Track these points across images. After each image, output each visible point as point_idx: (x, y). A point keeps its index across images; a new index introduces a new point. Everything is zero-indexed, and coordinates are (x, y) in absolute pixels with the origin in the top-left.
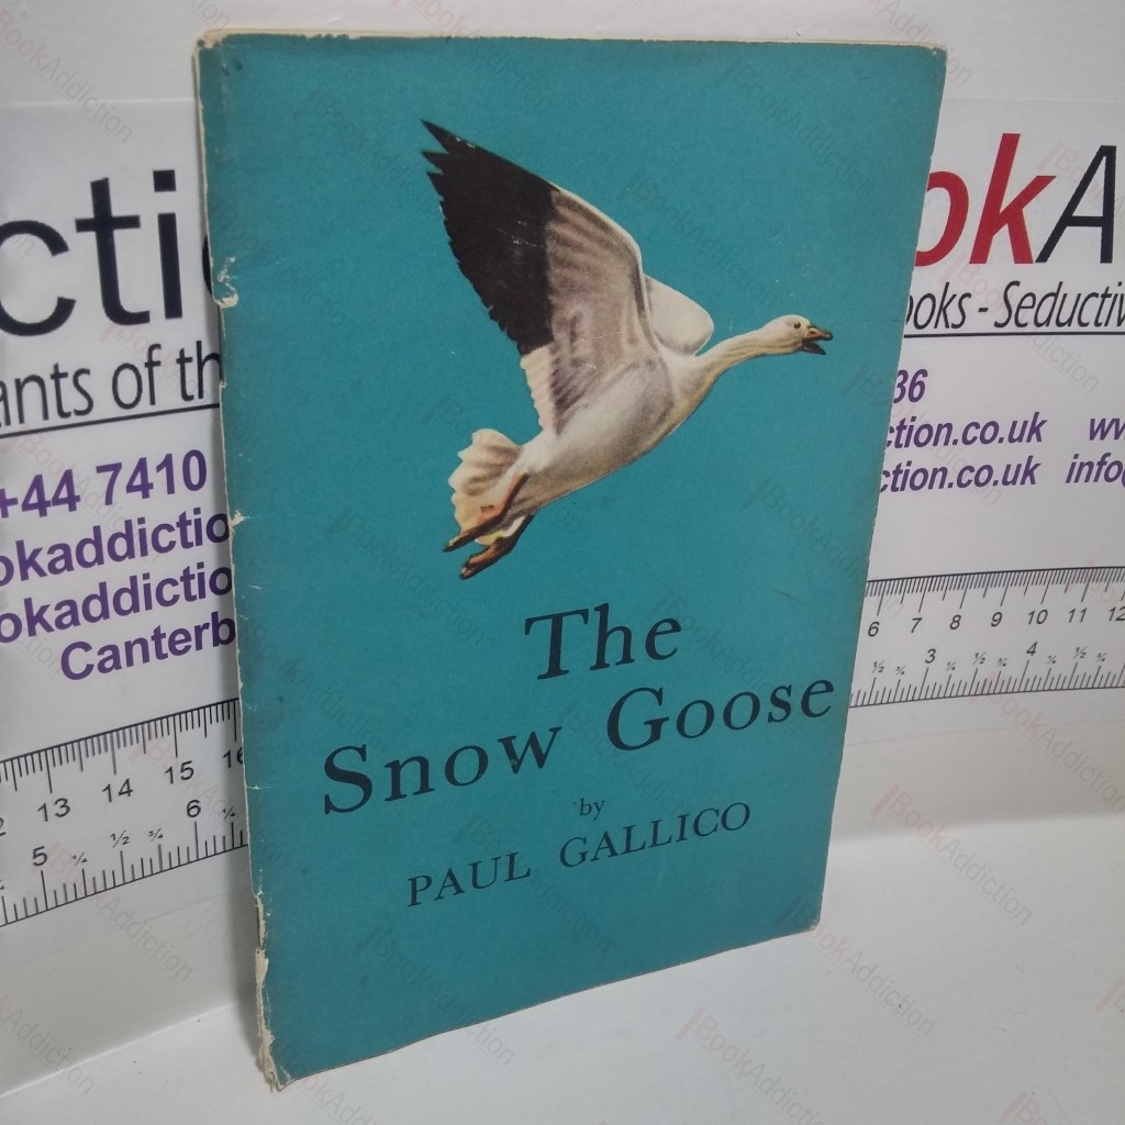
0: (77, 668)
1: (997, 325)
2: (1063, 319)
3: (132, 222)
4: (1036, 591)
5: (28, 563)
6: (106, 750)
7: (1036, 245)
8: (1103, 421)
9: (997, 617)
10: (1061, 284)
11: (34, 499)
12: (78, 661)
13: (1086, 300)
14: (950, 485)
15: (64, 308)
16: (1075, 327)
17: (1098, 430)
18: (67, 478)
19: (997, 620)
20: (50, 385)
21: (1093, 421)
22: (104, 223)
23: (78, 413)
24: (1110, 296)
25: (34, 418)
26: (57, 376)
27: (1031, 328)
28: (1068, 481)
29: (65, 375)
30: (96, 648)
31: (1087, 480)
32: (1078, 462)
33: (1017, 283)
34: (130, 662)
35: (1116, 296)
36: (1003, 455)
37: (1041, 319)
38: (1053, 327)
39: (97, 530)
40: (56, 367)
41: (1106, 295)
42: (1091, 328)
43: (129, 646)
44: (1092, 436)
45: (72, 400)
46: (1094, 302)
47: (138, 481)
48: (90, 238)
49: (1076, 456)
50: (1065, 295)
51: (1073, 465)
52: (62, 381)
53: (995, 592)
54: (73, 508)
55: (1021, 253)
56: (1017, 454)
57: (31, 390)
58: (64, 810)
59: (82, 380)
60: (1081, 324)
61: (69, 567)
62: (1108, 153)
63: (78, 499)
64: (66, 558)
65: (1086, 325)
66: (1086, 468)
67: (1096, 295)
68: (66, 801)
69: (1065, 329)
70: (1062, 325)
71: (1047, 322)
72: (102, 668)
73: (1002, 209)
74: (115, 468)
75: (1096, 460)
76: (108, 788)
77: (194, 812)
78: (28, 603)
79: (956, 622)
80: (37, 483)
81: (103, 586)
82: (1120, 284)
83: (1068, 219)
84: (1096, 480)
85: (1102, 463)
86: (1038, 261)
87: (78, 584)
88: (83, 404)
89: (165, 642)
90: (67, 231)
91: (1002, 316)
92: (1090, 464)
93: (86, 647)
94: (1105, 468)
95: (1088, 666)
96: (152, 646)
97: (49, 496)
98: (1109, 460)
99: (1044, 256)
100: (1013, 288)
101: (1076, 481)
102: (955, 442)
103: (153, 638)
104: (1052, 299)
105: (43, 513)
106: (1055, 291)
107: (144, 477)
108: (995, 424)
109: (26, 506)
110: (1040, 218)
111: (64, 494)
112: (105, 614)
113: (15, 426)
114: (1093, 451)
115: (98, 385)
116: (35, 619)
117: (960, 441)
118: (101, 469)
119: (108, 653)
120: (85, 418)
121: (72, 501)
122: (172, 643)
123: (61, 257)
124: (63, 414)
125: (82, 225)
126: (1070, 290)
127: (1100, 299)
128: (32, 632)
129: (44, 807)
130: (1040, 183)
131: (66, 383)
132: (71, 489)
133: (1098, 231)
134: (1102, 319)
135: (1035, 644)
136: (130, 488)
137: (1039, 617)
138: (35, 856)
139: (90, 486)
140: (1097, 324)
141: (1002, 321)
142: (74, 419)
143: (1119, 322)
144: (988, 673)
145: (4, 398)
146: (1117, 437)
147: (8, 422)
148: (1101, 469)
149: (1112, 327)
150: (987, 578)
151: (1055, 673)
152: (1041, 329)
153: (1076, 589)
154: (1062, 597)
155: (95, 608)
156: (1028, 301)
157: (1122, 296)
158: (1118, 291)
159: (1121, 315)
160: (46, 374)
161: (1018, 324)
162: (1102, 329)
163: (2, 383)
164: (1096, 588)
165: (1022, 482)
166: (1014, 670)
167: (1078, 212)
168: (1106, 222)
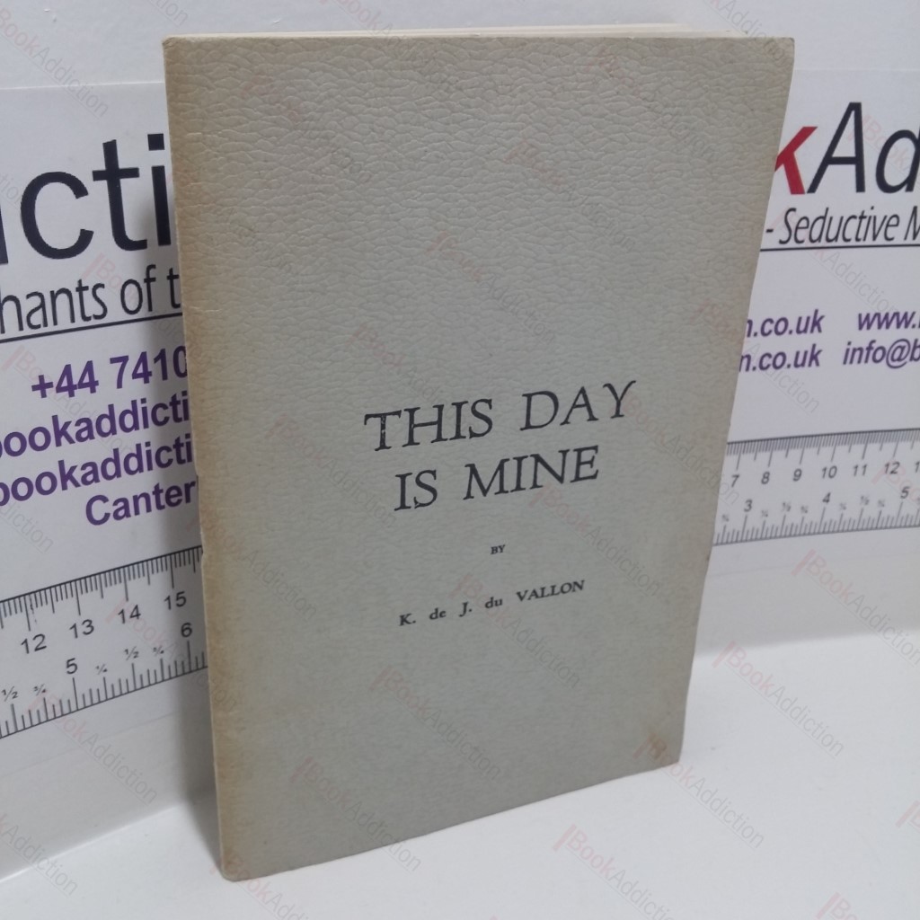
0: (98, 516)
1: (781, 242)
2: (832, 236)
3: (133, 173)
4: (826, 451)
5: (61, 433)
6: (120, 582)
7: (807, 181)
8: (868, 316)
9: (798, 473)
10: (827, 209)
11: (65, 384)
12: (99, 510)
13: (847, 221)
14: (754, 369)
15: (85, 238)
16: (840, 242)
17: (865, 322)
18: (89, 367)
19: (798, 475)
20: (76, 296)
21: (860, 316)
22: (113, 174)
23: (97, 317)
24: (865, 217)
25: (64, 321)
26: (81, 289)
27: (807, 244)
28: (845, 363)
29: (86, 288)
30: (112, 500)
31: (859, 362)
32: (851, 347)
33: (794, 210)
34: (137, 512)
35: (870, 217)
36: (793, 344)
37: (815, 236)
38: (823, 243)
39: (111, 407)
40: (80, 282)
41: (862, 217)
42: (853, 243)
43: (136, 499)
44: (861, 327)
45: (92, 308)
46: (854, 223)
47: (140, 370)
48: (104, 184)
49: (849, 343)
50: (831, 218)
51: (848, 350)
52: (85, 293)
53: (795, 453)
54: (93, 391)
55: (796, 187)
56: (803, 343)
57: (62, 299)
58: (89, 630)
59: (99, 292)
60: (845, 240)
61: (91, 436)
62: (855, 108)
63: (97, 383)
64: (89, 429)
65: (849, 240)
66: (858, 353)
67: (854, 217)
68: (90, 621)
69: (833, 244)
70: (831, 241)
71: (819, 239)
72: (117, 517)
73: (779, 153)
74: (124, 360)
75: (865, 345)
76: (122, 612)
77: (187, 632)
78: (61, 463)
79: (766, 478)
80: (67, 371)
81: (116, 451)
82: (872, 208)
83: (829, 160)
85: (869, 348)
86: (809, 191)
87: (97, 450)
88: (99, 311)
89: (162, 496)
90: (87, 180)
91: (785, 235)
92: (861, 349)
93: (104, 499)
94: (872, 352)
95: (871, 511)
96: (153, 499)
97: (76, 381)
98: (875, 346)
99: (813, 188)
100: (791, 213)
101: (851, 362)
102: (755, 334)
103: (154, 493)
104: (821, 221)
105: (72, 395)
106: (823, 214)
107: (145, 367)
108: (785, 320)
109: (59, 389)
110: (808, 159)
111: (86, 380)
112: (118, 474)
113: (51, 328)
114: (862, 339)
115: (110, 296)
116: (67, 477)
117: (759, 334)
118: (113, 361)
119: (121, 504)
120: (100, 321)
121: (93, 385)
122: (168, 497)
123: (82, 199)
124: (86, 318)
125: (97, 176)
126: (835, 214)
127: (857, 221)
128: (64, 487)
129: (74, 626)
130: (805, 133)
131: (87, 295)
132: (91, 376)
133: (852, 168)
134: (861, 235)
135: (829, 495)
136: (135, 376)
137: (830, 472)
138: (68, 666)
139: (106, 373)
140: (857, 240)
141: (785, 239)
142: (93, 322)
143: (875, 237)
144: (794, 517)
145: (42, 306)
146: (880, 326)
147: (46, 324)
148: (869, 353)
149: (869, 241)
150: (788, 442)
151: (846, 517)
152: (814, 244)
153: (858, 449)
154: (846, 457)
155: (111, 469)
156: (803, 223)
157: (875, 218)
158: (872, 213)
159: (875, 231)
160: (72, 287)
161: (797, 241)
162: (861, 243)
163: (41, 295)
164: (873, 447)
165: (810, 365)
166: (813, 516)
167: (836, 154)
168: (858, 160)
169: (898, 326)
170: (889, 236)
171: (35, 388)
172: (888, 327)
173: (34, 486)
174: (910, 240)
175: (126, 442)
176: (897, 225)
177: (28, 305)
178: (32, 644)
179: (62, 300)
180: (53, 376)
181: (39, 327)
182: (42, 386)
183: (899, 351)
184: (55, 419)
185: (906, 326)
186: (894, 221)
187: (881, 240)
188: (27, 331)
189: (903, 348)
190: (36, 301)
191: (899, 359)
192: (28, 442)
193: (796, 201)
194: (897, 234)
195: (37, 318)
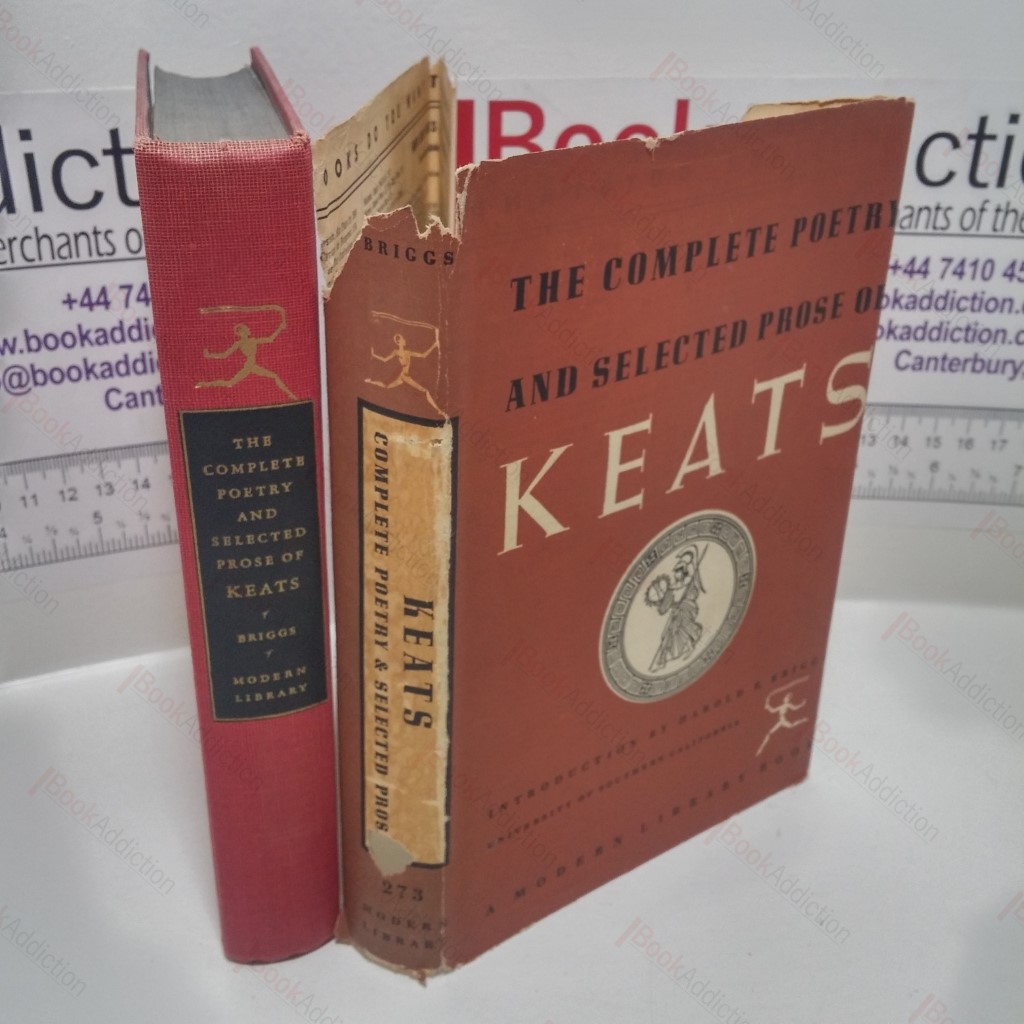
0: (114, 403)
3: (129, 151)
5: (84, 337)
6: (134, 458)
11: (86, 301)
12: (114, 399)
15: (98, 197)
18: (103, 291)
20: (92, 237)
22: (117, 151)
23: (109, 254)
25: (85, 256)
26: (96, 233)
29: (100, 233)
30: (124, 392)
34: (144, 405)
39: (121, 323)
40: (94, 228)
43: (143, 394)
45: (105, 247)
47: (142, 297)
48: (110, 159)
52: (99, 236)
54: (107, 308)
59: (110, 236)
61: (106, 342)
63: (110, 303)
64: (105, 337)
72: (128, 406)
74: (129, 287)
78: (85, 360)
80: (87, 292)
81: (126, 356)
87: (112, 353)
88: (110, 250)
90: (98, 155)
93: (118, 391)
96: (156, 396)
97: (94, 299)
103: (156, 391)
105: (91, 309)
107: (146, 294)
109: (82, 305)
111: (102, 299)
112: (128, 373)
113: (75, 259)
115: (118, 239)
116: (90, 371)
118: (122, 287)
119: (131, 397)
120: (110, 257)
121: (107, 304)
123: (96, 169)
124: (100, 254)
125: (106, 152)
128: (88, 378)
131: (101, 238)
132: (105, 297)
136: (139, 299)
138: (96, 518)
139: (116, 297)
142: (105, 258)
145: (68, 243)
147: (71, 256)
155: (122, 368)
160: (90, 231)
163: (67, 235)
171: (65, 302)
173: (66, 375)
175: (134, 350)
177: (59, 242)
178: (68, 495)
179: (82, 240)
180: (78, 295)
181: (65, 258)
182: (69, 302)
184: (80, 327)
188: (58, 260)
190: (63, 240)
192: (60, 341)
195: (65, 252)
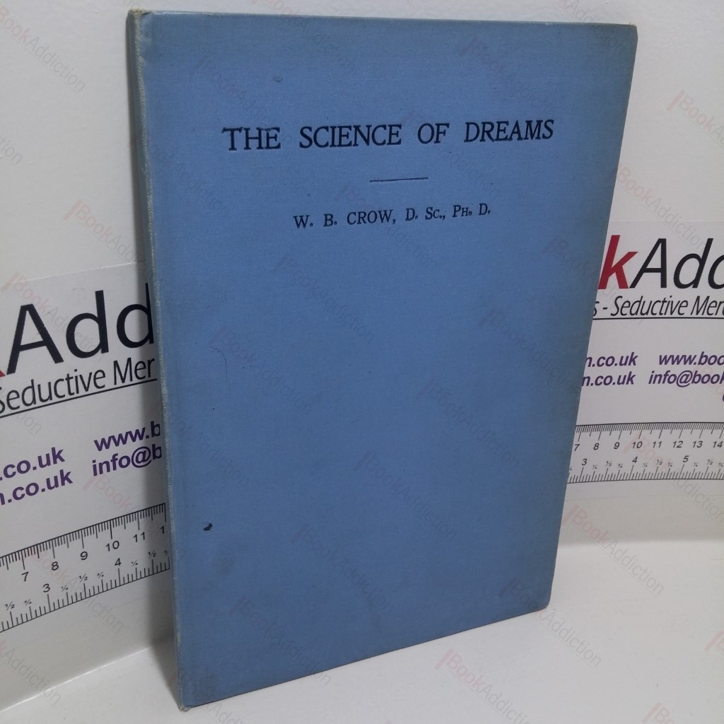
1: (612, 315)
2: (644, 312)
4: (636, 432)
7: (630, 281)
8: (666, 356)
9: (617, 444)
10: (642, 297)
13: (655, 303)
14: (592, 384)
16: (650, 315)
17: (663, 360)
19: (617, 446)
21: (661, 356)
24: (666, 302)
27: (629, 316)
28: (650, 383)
31: (659, 382)
32: (654, 375)
33: (621, 297)
35: (669, 302)
36: (617, 371)
37: (633, 312)
38: (639, 315)
41: (664, 301)
42: (658, 315)
44: (661, 363)
46: (659, 305)
49: (653, 372)
50: (644, 302)
51: (652, 376)
53: (616, 433)
55: (622, 284)
56: (625, 371)
60: (653, 314)
62: (662, 242)
65: (655, 314)
66: (658, 378)
67: (660, 301)
69: (645, 316)
70: (644, 314)
71: (636, 313)
73: (613, 265)
75: (663, 374)
79: (596, 446)
82: (671, 297)
83: (644, 269)
84: (664, 382)
85: (666, 375)
86: (631, 287)
91: (615, 311)
92: (660, 376)
94: (667, 377)
95: (663, 469)
98: (670, 374)
99: (633, 285)
100: (619, 299)
101: (654, 383)
102: (594, 365)
104: (638, 303)
106: (639, 299)
108: (613, 358)
110: (631, 270)
114: (662, 370)
117: (596, 365)
126: (647, 300)
127: (661, 303)
130: (630, 255)
133: (659, 274)
134: (663, 312)
135: (636, 458)
140: (661, 314)
141: (615, 313)
143: (672, 313)
144: (614, 470)
146: (673, 363)
148: (666, 378)
149: (668, 314)
150: (612, 426)
151: (647, 472)
152: (633, 316)
153: (656, 432)
154: (649, 436)
156: (627, 304)
157: (672, 302)
158: (671, 299)
159: (672, 310)
161: (622, 314)
162: (663, 316)
164: (666, 432)
165: (627, 383)
166: (626, 469)
167: (649, 266)
168: (662, 270)
169: (685, 363)
170: (681, 312)
172: (678, 363)
174: (694, 315)
176: (686, 306)
183: (685, 377)
185: (690, 363)
186: (684, 304)
187: (675, 314)
189: (688, 376)
191: (685, 382)
193: (623, 292)
194: (686, 311)
